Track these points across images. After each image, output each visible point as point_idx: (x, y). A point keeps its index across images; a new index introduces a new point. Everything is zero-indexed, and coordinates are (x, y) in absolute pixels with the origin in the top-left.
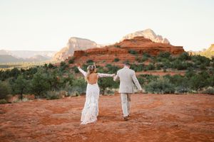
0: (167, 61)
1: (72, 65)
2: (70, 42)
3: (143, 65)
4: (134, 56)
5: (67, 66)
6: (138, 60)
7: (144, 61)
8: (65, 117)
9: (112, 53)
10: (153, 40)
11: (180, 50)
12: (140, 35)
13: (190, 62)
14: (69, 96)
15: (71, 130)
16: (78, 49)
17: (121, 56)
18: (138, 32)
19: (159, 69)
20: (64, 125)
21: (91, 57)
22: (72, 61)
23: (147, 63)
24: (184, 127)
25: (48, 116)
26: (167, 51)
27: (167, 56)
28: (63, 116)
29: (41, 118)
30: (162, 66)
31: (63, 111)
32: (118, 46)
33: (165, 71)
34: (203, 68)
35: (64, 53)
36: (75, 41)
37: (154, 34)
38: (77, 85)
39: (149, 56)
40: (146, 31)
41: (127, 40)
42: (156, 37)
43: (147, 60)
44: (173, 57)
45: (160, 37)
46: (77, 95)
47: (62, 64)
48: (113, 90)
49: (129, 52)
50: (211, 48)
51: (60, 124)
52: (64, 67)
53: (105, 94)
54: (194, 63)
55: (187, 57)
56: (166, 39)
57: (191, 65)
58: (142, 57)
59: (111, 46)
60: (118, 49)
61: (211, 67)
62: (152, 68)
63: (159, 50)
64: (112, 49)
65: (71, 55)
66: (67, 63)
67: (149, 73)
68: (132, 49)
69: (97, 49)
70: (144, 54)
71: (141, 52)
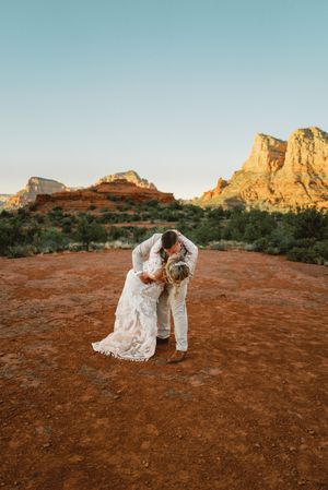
0: (155, 210)
1: (34, 213)
2: (31, 184)
3: (125, 215)
4: (114, 204)
5: (28, 215)
6: (119, 208)
7: (126, 209)
8: (50, 286)
9: (86, 198)
10: (138, 185)
11: (169, 197)
12: (121, 178)
13: (181, 212)
14: (39, 252)
15: (70, 309)
16: (40, 193)
17: (98, 203)
18: (119, 174)
19: (145, 220)
20: (54, 300)
21: (60, 203)
22: (33, 208)
23: (131, 213)
24: (235, 297)
25: (22, 284)
26: (155, 198)
27: (154, 204)
28: (47, 284)
29: (11, 288)
30: (149, 217)
31: (43, 275)
32: (93, 189)
33: (152, 223)
34: (197, 220)
35: (21, 198)
36: (37, 182)
37: (138, 177)
38: (49, 238)
39: (132, 204)
40: (129, 173)
41: (106, 183)
42: (140, 180)
43: (130, 209)
44: (162, 205)
45: (145, 182)
46: (51, 252)
47: (20, 211)
48: (102, 244)
49: (109, 198)
50: (203, 197)
51: (47, 297)
52: (23, 214)
53: (90, 249)
54: (186, 214)
55: (177, 206)
56: (152, 185)
57: (182, 216)
58: (125, 205)
59: (85, 190)
60: (94, 194)
61: (205, 219)
62: (137, 219)
63: (144, 197)
64: (86, 194)
65: (33, 200)
66: (27, 210)
67: (133, 224)
68: (111, 195)
69: (66, 193)
70: (127, 201)
71: (123, 198)
